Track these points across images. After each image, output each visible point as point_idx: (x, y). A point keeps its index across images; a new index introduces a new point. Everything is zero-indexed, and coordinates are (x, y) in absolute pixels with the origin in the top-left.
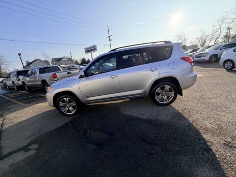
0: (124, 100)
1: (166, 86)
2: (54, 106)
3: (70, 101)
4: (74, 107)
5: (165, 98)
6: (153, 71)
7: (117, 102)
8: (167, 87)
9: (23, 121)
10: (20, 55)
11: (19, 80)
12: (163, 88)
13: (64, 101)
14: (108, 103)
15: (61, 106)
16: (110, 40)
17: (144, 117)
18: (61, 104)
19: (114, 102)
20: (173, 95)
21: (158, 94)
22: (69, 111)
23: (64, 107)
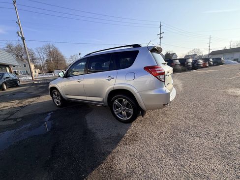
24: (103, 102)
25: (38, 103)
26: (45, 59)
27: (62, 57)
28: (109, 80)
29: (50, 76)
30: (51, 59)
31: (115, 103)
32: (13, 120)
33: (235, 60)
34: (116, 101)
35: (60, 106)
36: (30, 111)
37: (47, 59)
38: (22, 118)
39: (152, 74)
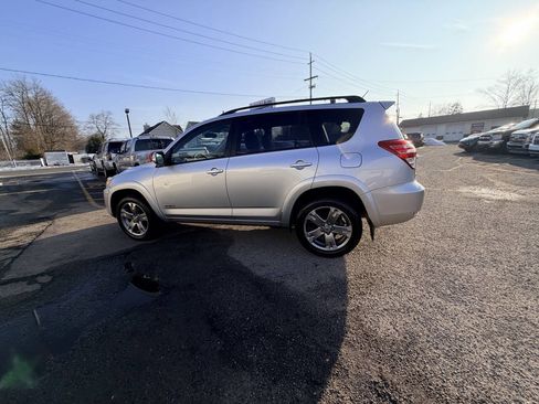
0: (257, 228)
1: (333, 209)
2: (114, 215)
3: (138, 211)
4: (144, 223)
5: (329, 237)
6: (302, 168)
7: (243, 228)
8: (335, 213)
9: (66, 234)
10: (127, 112)
11: (110, 159)
12: (324, 213)
13: (128, 209)
14: (223, 227)
15: (124, 218)
16: (311, 87)
17: (260, 272)
18: (125, 213)
19: (235, 228)
20: (349, 235)
21: (312, 226)
22: (136, 229)
23: (130, 221)
24: (279, 217)
25: (63, 235)
26: (11, 121)
27: (65, 116)
28: (298, 168)
29: (33, 168)
30: (32, 122)
31: (308, 217)
32: (25, 283)
33: (439, 138)
34: (313, 212)
35: (145, 238)
36: (57, 256)
37: (17, 122)
38: (48, 273)
39: (397, 154)
